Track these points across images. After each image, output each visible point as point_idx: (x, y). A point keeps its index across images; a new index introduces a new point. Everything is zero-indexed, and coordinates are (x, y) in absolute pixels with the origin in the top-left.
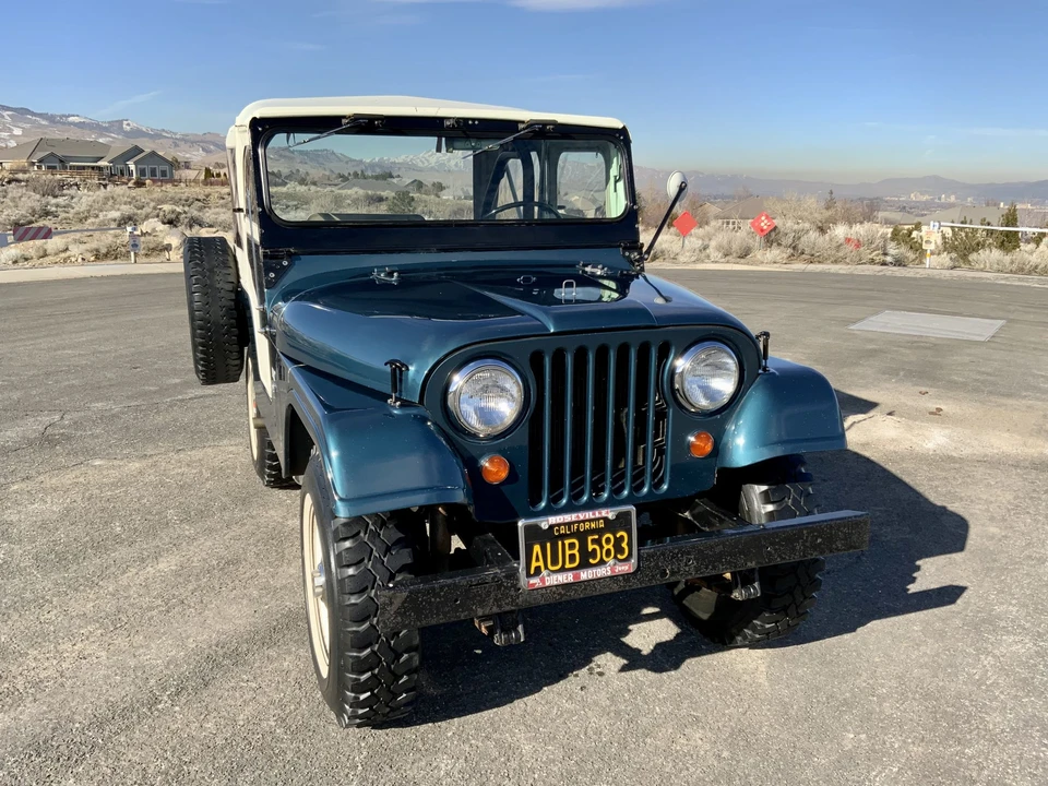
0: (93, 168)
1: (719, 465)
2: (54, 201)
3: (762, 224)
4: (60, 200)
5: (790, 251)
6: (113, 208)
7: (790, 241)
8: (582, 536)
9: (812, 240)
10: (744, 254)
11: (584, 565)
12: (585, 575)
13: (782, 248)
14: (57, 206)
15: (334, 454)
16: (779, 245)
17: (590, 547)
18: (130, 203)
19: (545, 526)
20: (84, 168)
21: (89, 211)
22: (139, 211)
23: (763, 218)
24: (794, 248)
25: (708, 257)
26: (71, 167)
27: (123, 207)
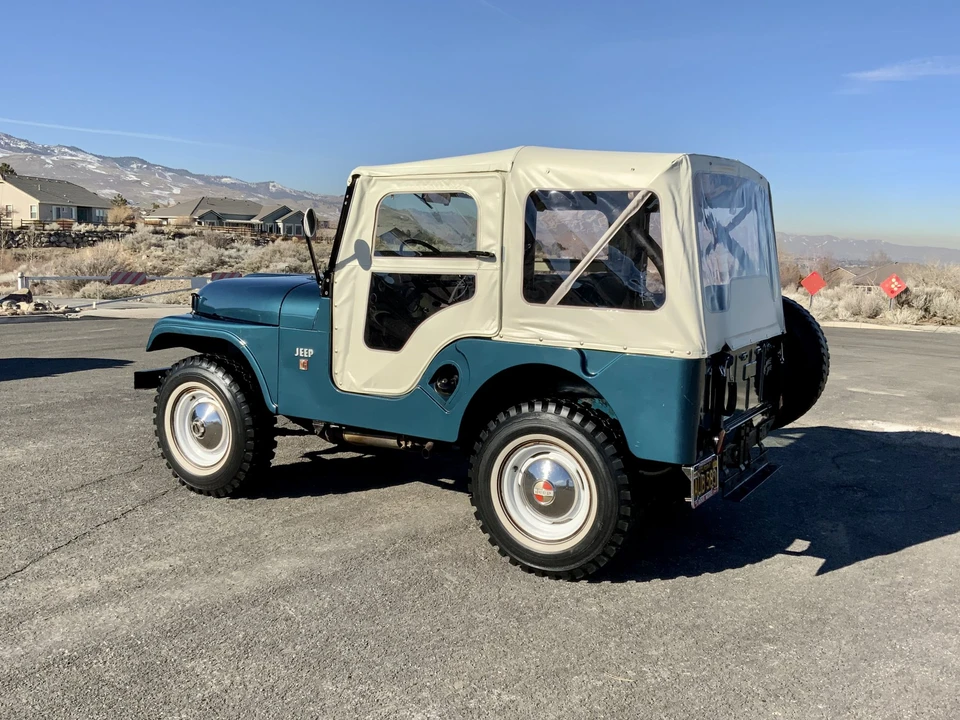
0: (246, 225)
2: (226, 253)
3: (893, 286)
4: (233, 252)
5: (922, 313)
6: (280, 260)
7: (922, 302)
9: (944, 302)
10: (874, 315)
13: (913, 309)
14: (230, 257)
16: (910, 306)
18: (294, 256)
20: (237, 224)
21: (260, 262)
22: (304, 264)
23: (894, 280)
24: (926, 310)
25: (837, 316)
26: (229, 224)
27: (289, 259)
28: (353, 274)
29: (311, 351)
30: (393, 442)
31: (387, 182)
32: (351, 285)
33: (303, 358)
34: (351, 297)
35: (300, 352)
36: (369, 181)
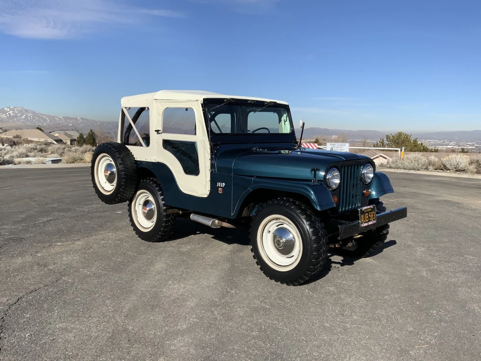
1: (369, 198)
8: (368, 212)
11: (369, 221)
12: (370, 223)
15: (312, 193)
17: (370, 216)
19: (363, 210)
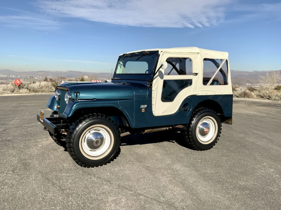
3: (18, 82)
16: (23, 88)
23: (18, 80)
28: (158, 81)
29: (146, 106)
30: (165, 129)
31: (168, 54)
32: (157, 84)
33: (143, 108)
34: (157, 88)
35: (142, 106)
36: (164, 53)
